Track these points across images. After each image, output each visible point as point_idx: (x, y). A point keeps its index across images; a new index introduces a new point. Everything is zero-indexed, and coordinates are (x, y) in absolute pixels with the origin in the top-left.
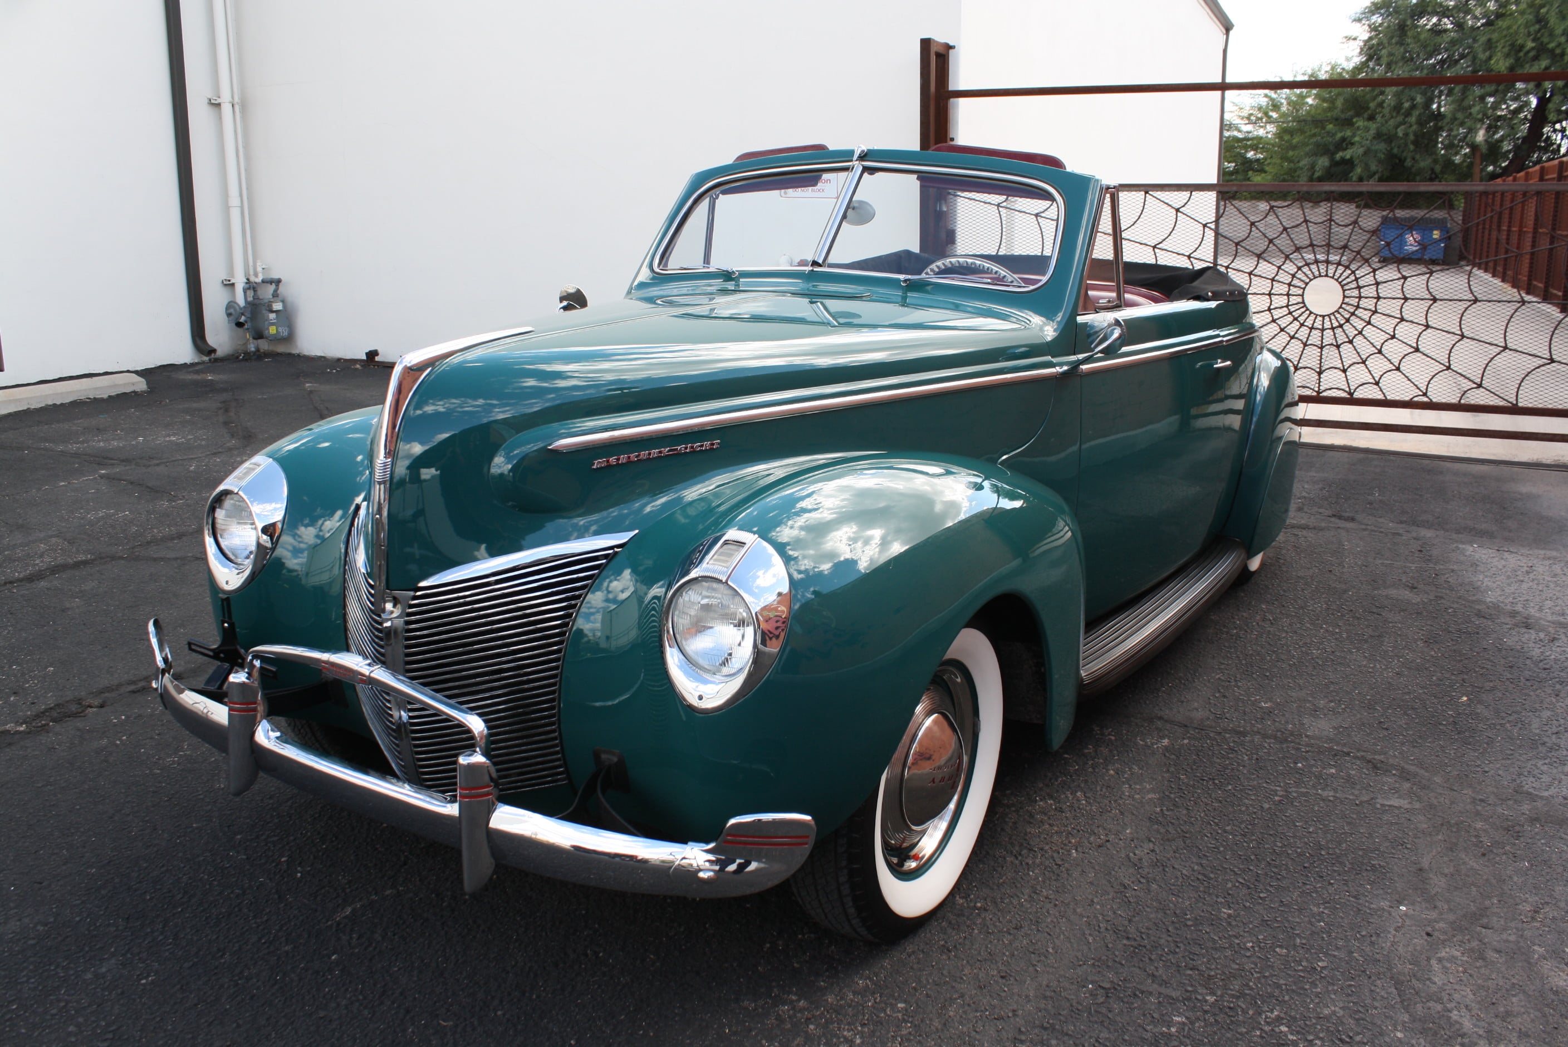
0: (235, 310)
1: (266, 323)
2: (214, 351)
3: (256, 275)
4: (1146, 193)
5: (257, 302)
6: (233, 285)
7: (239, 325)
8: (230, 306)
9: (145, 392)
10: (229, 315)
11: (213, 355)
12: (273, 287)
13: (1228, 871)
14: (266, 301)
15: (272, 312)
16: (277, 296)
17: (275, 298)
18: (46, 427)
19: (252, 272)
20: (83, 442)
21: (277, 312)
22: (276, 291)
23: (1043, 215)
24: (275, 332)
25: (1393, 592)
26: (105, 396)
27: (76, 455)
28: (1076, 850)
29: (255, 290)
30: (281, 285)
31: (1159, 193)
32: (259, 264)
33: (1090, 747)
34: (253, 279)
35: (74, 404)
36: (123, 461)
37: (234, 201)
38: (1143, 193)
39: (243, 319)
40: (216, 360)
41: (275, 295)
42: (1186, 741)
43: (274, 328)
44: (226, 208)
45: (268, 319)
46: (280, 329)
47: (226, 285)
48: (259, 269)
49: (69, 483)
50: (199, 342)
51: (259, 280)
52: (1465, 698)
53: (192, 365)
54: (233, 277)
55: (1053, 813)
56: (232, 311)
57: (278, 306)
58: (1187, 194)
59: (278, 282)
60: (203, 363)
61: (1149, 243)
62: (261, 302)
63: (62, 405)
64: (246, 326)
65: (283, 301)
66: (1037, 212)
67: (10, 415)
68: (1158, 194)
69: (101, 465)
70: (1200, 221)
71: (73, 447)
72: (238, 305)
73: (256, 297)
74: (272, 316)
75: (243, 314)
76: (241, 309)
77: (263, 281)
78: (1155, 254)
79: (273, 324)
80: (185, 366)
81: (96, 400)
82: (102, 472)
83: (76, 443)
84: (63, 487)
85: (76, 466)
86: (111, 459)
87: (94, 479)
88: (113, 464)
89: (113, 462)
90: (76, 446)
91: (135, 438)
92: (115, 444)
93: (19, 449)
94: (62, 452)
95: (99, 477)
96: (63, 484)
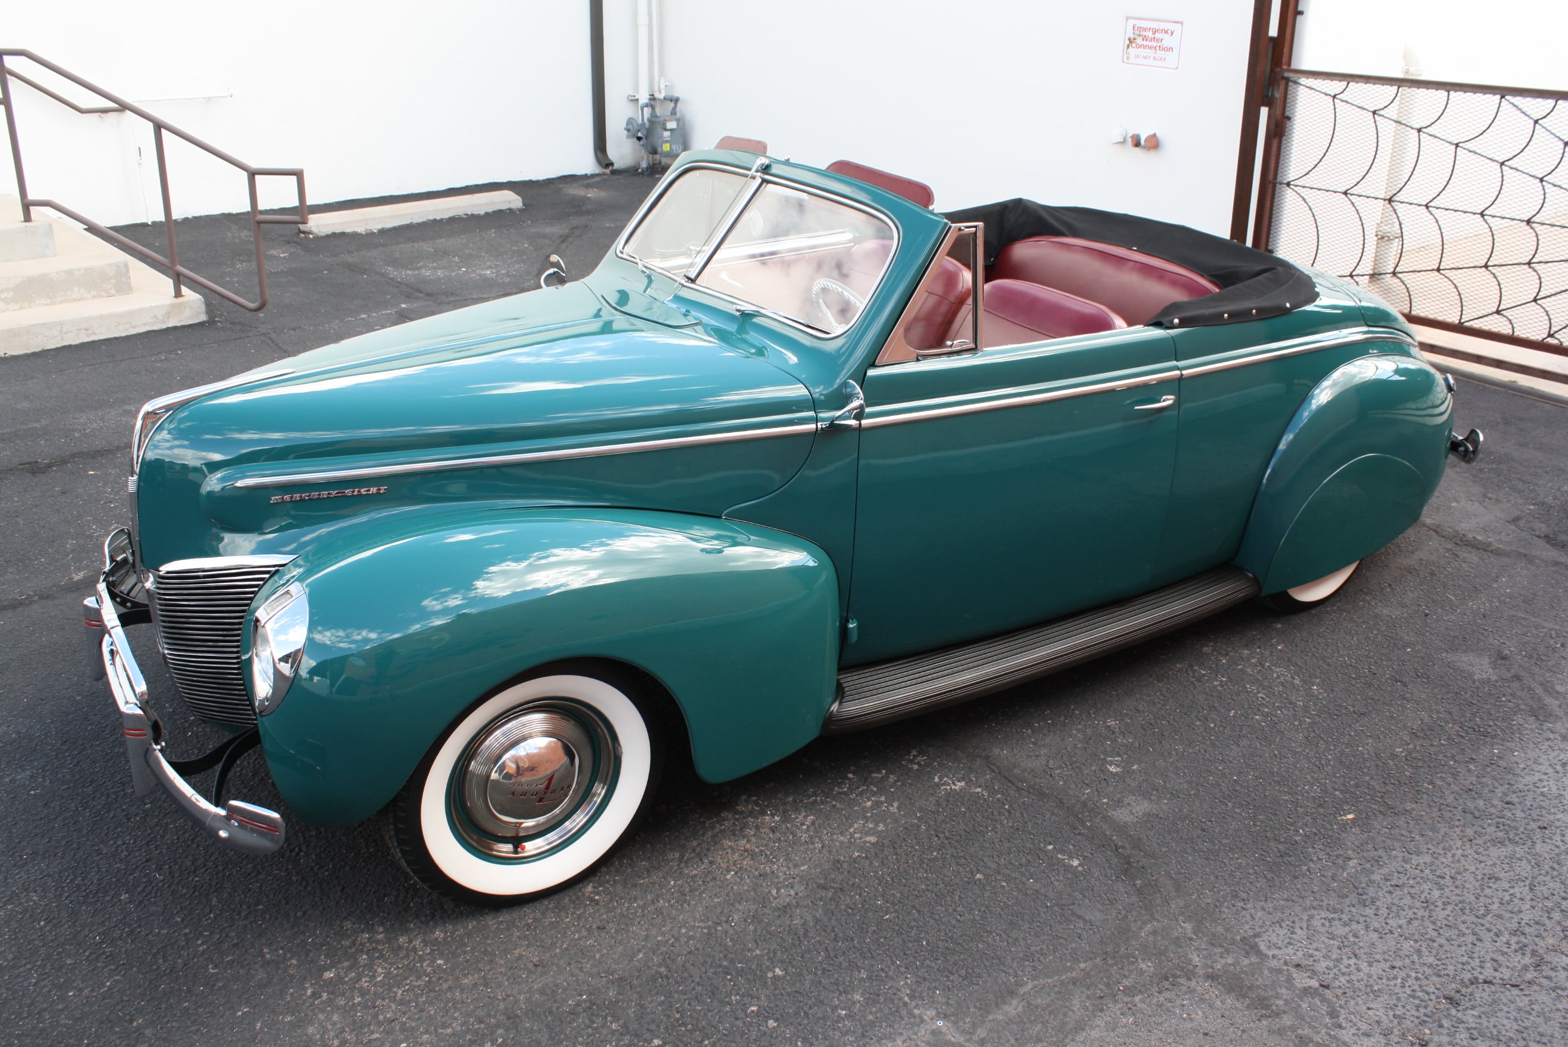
0: (633, 126)
1: (660, 140)
2: (612, 164)
3: (660, 92)
4: (1502, 97)
5: (654, 119)
6: (637, 100)
7: (639, 139)
8: (630, 121)
9: (520, 210)
10: (628, 130)
11: (611, 168)
12: (672, 104)
13: (833, 934)
14: (662, 119)
15: (666, 130)
16: (675, 114)
17: (674, 116)
18: (411, 244)
19: (656, 88)
20: (414, 269)
21: (671, 130)
22: (674, 108)
23: (1381, 113)
24: (668, 149)
25: (1464, 660)
26: (482, 213)
27: (397, 284)
28: (736, 873)
29: (653, 108)
30: (679, 104)
31: (1518, 98)
32: (662, 81)
33: (884, 771)
34: (657, 95)
35: (453, 220)
36: (428, 295)
37: (643, 20)
38: (1498, 97)
39: (640, 135)
40: (614, 172)
41: (674, 112)
42: (979, 790)
43: (668, 145)
44: (636, 27)
45: (662, 137)
46: (674, 147)
47: (632, 100)
48: (662, 87)
49: (369, 316)
50: (599, 154)
51: (661, 96)
52: (1350, 816)
53: (593, 176)
54: (638, 93)
55: (767, 830)
56: (630, 127)
57: (672, 125)
58: (1550, 102)
59: (676, 100)
60: (604, 174)
61: (1496, 158)
62: (657, 120)
63: (442, 220)
64: (641, 143)
65: (678, 120)
66: (1376, 108)
67: (395, 229)
68: (1518, 100)
69: (408, 297)
70: (1562, 137)
71: (405, 274)
72: (637, 122)
73: (654, 115)
74: (666, 134)
75: (639, 131)
76: (638, 125)
77: (665, 99)
78: (1502, 172)
79: (667, 142)
80: (586, 177)
81: (473, 216)
82: (403, 306)
83: (410, 270)
84: (363, 319)
85: (389, 296)
86: (421, 292)
87: (391, 314)
88: (417, 298)
89: (420, 295)
90: (409, 272)
91: (460, 268)
92: (440, 273)
93: (364, 271)
94: (392, 279)
95: (396, 312)
96: (364, 316)
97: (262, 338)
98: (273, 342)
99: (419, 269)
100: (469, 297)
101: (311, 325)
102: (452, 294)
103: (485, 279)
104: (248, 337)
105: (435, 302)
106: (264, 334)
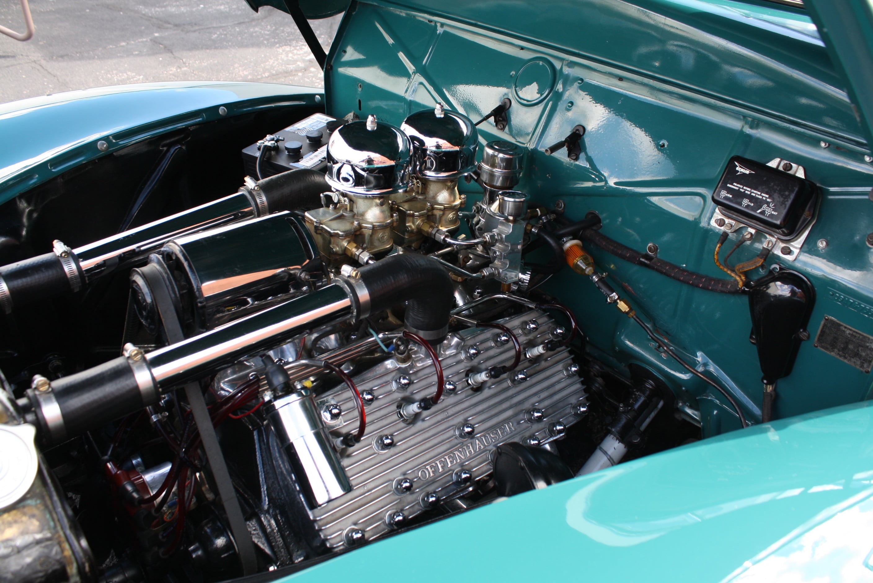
20: (162, 7)
27: (149, 18)
36: (176, 25)
49: (128, 43)
69: (160, 28)
71: (154, 11)
82: (156, 35)
83: (158, 7)
84: (123, 46)
85: (143, 28)
86: (169, 23)
87: (147, 41)
88: (167, 28)
89: (169, 26)
90: (157, 9)
91: (198, 5)
92: (183, 9)
93: (121, 9)
94: (144, 15)
95: (151, 40)
96: (123, 44)
97: (33, 65)
98: (43, 68)
99: (165, 7)
100: (210, 26)
101: (77, 53)
102: (196, 24)
103: (221, 13)
104: (19, 64)
105: (182, 31)
106: (35, 62)
